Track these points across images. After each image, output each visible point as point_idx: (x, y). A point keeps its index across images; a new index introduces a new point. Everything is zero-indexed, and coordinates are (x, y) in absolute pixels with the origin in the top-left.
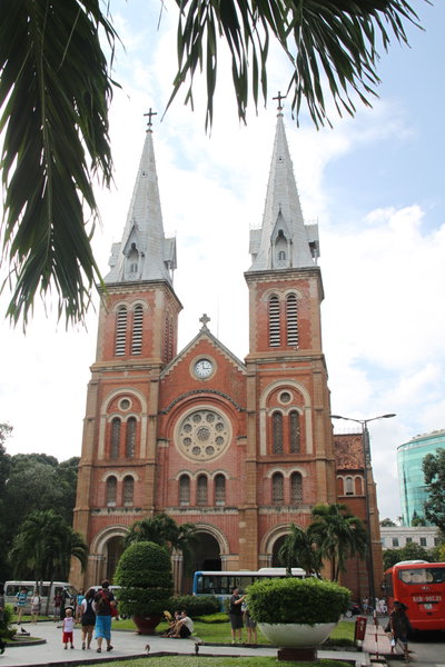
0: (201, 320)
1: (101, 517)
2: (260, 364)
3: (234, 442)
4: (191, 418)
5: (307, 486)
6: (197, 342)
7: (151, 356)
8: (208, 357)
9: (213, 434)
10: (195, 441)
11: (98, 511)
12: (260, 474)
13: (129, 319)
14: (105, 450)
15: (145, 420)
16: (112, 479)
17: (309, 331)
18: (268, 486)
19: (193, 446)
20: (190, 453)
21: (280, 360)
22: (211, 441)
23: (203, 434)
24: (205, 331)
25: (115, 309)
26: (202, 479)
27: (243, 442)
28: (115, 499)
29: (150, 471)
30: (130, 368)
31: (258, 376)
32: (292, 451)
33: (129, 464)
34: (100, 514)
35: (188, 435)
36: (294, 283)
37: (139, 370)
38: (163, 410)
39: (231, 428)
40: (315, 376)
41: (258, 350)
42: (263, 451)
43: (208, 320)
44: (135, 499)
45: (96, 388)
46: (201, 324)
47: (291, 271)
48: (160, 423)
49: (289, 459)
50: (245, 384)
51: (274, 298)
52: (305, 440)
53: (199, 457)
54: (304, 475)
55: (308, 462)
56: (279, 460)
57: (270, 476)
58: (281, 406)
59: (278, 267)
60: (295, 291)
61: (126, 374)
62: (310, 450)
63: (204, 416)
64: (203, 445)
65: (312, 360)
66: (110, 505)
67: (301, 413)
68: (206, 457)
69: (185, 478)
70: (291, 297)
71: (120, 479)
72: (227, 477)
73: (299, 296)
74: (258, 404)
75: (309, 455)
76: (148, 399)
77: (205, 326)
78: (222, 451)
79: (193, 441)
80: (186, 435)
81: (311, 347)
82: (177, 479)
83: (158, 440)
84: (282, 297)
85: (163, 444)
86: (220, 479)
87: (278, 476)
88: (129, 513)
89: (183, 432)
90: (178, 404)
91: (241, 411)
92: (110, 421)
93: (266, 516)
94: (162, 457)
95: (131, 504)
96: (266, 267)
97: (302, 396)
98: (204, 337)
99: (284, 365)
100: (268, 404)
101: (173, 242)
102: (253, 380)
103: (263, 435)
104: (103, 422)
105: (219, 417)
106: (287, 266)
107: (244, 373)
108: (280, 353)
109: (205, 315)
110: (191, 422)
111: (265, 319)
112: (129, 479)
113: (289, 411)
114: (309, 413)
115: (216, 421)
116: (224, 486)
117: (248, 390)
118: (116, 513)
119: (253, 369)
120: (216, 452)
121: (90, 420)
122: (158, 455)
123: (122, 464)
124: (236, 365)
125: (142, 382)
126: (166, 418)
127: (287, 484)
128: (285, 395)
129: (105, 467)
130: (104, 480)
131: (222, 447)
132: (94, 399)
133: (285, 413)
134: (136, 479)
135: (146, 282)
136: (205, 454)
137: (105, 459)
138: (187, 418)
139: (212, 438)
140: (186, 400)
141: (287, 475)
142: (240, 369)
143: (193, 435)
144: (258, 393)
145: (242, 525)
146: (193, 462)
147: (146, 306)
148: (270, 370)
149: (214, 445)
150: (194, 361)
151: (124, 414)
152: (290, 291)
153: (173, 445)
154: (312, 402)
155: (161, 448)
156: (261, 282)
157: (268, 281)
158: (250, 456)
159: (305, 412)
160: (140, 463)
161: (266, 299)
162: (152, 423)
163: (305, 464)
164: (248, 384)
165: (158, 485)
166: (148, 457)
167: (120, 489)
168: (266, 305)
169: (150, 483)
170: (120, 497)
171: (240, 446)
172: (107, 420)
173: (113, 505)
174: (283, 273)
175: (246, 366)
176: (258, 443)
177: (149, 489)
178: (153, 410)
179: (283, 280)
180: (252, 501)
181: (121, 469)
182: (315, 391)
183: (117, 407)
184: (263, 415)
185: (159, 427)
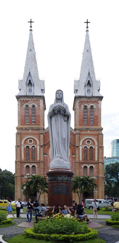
2: (81, 130)
3: (71, 156)
5: (95, 170)
7: (40, 125)
11: (24, 176)
12: (80, 166)
13: (30, 110)
14: (24, 157)
15: (38, 147)
16: (28, 166)
17: (98, 120)
18: (82, 170)
21: (87, 129)
25: (24, 106)
27: (74, 156)
28: (29, 173)
29: (42, 164)
30: (32, 129)
31: (80, 134)
32: (90, 159)
33: (33, 162)
34: (24, 177)
36: (93, 102)
37: (35, 130)
38: (45, 144)
40: (100, 135)
41: (79, 125)
42: (81, 159)
44: (36, 173)
45: (19, 135)
47: (93, 97)
48: (44, 148)
49: (90, 162)
51: (85, 107)
52: (95, 156)
54: (94, 167)
56: (86, 162)
57: (83, 167)
58: (87, 145)
59: (87, 95)
60: (93, 105)
61: (30, 131)
62: (96, 159)
66: (27, 174)
67: (94, 148)
70: (92, 107)
71: (31, 166)
73: (95, 107)
74: (79, 144)
75: (96, 161)
76: (39, 140)
81: (98, 126)
83: (44, 154)
84: (88, 107)
85: (46, 156)
87: (85, 167)
91: (73, 146)
92: (25, 147)
94: (46, 160)
96: (83, 95)
97: (94, 142)
99: (89, 131)
100: (83, 144)
101: (43, 82)
102: (78, 135)
103: (81, 154)
104: (22, 147)
106: (91, 95)
107: (74, 133)
108: (87, 127)
111: (82, 114)
112: (34, 166)
114: (96, 148)
119: (78, 132)
121: (18, 146)
122: (44, 159)
123: (31, 161)
125: (37, 134)
126: (46, 147)
127: (88, 170)
128: (89, 141)
129: (24, 162)
130: (25, 166)
132: (19, 139)
133: (88, 147)
134: (36, 166)
135: (36, 96)
137: (24, 160)
141: (88, 167)
142: (73, 131)
144: (80, 140)
147: (36, 106)
148: (84, 132)
151: (30, 145)
152: (91, 105)
153: (49, 156)
154: (98, 144)
155: (45, 157)
156: (81, 100)
157: (83, 100)
158: (77, 160)
159: (95, 147)
160: (37, 161)
161: (82, 107)
162: (42, 148)
163: (95, 164)
164: (76, 137)
165: (44, 169)
166: (41, 160)
167: (31, 170)
168: (83, 109)
169: (42, 168)
170: (31, 172)
171: (73, 157)
172: (24, 146)
173: (29, 174)
174: (89, 98)
175: (75, 130)
176: (79, 156)
177: (42, 170)
178: (42, 144)
179: (89, 100)
180: (78, 174)
181: (30, 163)
182: (99, 140)
183: (27, 142)
184: (81, 147)
185: (44, 150)
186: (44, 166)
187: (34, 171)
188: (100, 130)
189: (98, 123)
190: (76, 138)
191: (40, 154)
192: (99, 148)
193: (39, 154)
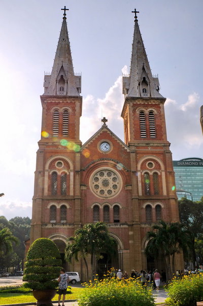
0: (102, 121)
1: (48, 229)
2: (137, 146)
3: (124, 187)
4: (98, 174)
5: (164, 213)
6: (101, 132)
8: (107, 141)
9: (111, 183)
10: (101, 187)
11: (46, 225)
12: (140, 205)
13: (61, 117)
14: (48, 190)
15: (72, 174)
16: (53, 207)
17: (162, 131)
18: (144, 212)
19: (100, 189)
20: (99, 193)
21: (147, 145)
22: (110, 187)
23: (106, 183)
24: (105, 127)
25: (52, 111)
26: (106, 208)
27: (129, 188)
28: (55, 219)
29: (77, 202)
32: (155, 193)
33: (64, 198)
34: (47, 227)
35: (97, 183)
36: (152, 106)
38: (83, 168)
39: (122, 181)
40: (166, 154)
41: (135, 139)
42: (140, 194)
43: (107, 121)
44: (68, 218)
45: (42, 155)
46: (103, 123)
47: (151, 99)
48: (82, 175)
49: (155, 198)
50: (130, 156)
51: (142, 112)
52: (162, 188)
53: (104, 195)
54: (163, 206)
55: (164, 199)
56: (149, 198)
57: (144, 207)
58: (148, 169)
59: (143, 96)
60: (153, 110)
62: (165, 193)
63: (106, 174)
64: (106, 189)
65: (164, 146)
66: (52, 222)
67: (159, 174)
68: (108, 195)
69: (96, 207)
70: (151, 113)
71: (58, 207)
72: (121, 207)
73: (155, 112)
74: (137, 167)
75: (165, 196)
76: (74, 162)
77: (105, 124)
78: (116, 193)
79: (100, 187)
80: (96, 183)
81: (163, 140)
82: (92, 207)
83: (81, 185)
84: (147, 112)
85: (84, 188)
86: (116, 207)
87: (149, 207)
88: (65, 227)
89: (94, 181)
90: (92, 166)
91: (127, 171)
92: (51, 174)
93: (143, 228)
94: (83, 195)
95: (65, 221)
96: (138, 96)
97: (159, 165)
98: (105, 130)
99: (150, 148)
100: (141, 168)
101: (79, 78)
102: (134, 154)
103: (140, 185)
104: (46, 173)
105: (115, 174)
106: (148, 96)
107: (128, 151)
108: (147, 141)
109: (104, 118)
110: (98, 176)
111: (138, 122)
112: (63, 207)
113: (153, 172)
114: (163, 173)
115: (113, 176)
116: (119, 212)
117: (132, 160)
118: (57, 226)
119: (133, 148)
120: (113, 193)
121: (40, 172)
122: (81, 194)
123: (59, 198)
124: (123, 146)
126: (85, 173)
127: (154, 211)
128: (150, 164)
129: (48, 200)
130: (49, 207)
131: (116, 190)
132: (41, 160)
133: (151, 174)
134: (68, 207)
135: (70, 97)
136: (107, 194)
137: (48, 196)
138: (96, 174)
139: (111, 185)
140: (96, 163)
141: (154, 206)
142: (126, 148)
143: (100, 183)
144: (137, 162)
145: (131, 233)
146: (101, 198)
147: (70, 110)
148: (142, 150)
149: (112, 189)
150: (99, 143)
151: (59, 170)
152: (150, 109)
153: (88, 188)
154: (166, 169)
155: (82, 190)
156: (135, 103)
157: (138, 103)
158: (134, 195)
159: (161, 173)
160: (70, 198)
161: (138, 112)
162: (77, 176)
163: (163, 201)
164: (131, 156)
165: (81, 211)
166: (76, 195)
167: (58, 213)
168: (138, 116)
169: (78, 209)
170: (58, 218)
171: (127, 190)
172: (49, 173)
173: (54, 222)
174: (146, 100)
175: (129, 147)
176: (138, 189)
177: (78, 213)
178: (78, 168)
179: (146, 103)
180: (137, 220)
181: (58, 201)
182: (167, 162)
183: (54, 165)
184: (139, 174)
185: (81, 178)
186: (81, 206)
187: (63, 216)
188: (166, 146)
189: (162, 136)
190: (131, 158)
191: (74, 185)
192: (168, 174)
193: (72, 186)
